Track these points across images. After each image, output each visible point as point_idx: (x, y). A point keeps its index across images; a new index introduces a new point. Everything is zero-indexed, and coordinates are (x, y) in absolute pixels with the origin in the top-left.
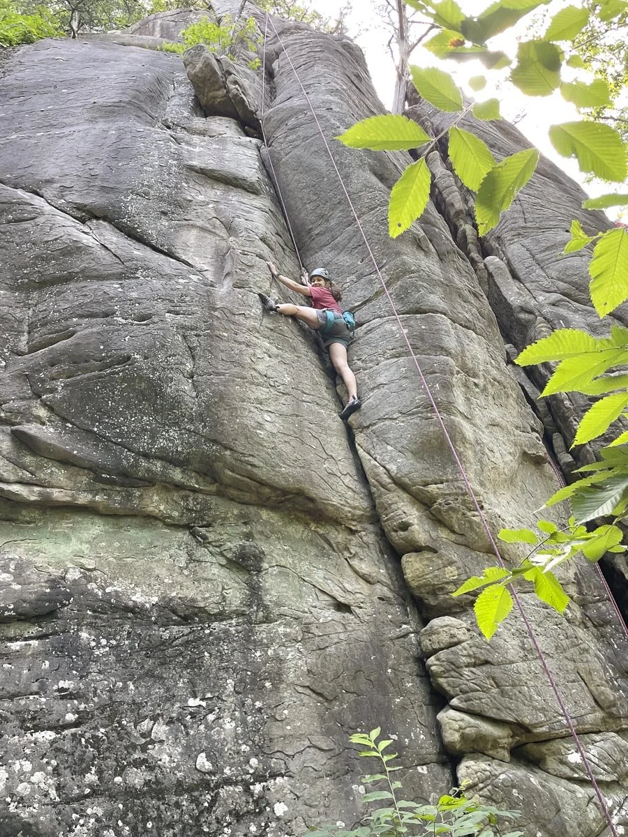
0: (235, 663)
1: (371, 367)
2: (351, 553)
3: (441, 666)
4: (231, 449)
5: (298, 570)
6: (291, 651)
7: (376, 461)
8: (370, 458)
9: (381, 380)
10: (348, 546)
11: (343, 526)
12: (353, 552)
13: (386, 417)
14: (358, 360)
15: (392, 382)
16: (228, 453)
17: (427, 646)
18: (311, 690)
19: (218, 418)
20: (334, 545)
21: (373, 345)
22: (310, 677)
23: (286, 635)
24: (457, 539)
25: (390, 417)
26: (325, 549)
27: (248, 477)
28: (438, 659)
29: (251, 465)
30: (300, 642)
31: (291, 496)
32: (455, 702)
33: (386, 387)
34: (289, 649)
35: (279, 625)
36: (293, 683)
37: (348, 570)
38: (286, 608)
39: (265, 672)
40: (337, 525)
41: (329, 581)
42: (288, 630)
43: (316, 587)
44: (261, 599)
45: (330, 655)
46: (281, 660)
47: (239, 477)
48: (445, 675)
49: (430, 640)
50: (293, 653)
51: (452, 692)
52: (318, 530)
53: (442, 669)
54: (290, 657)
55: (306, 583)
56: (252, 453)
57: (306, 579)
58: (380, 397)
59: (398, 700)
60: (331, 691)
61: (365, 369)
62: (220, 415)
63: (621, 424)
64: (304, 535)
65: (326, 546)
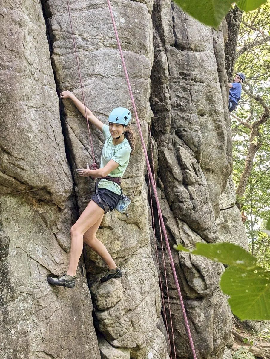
0: (3, 344)
1: (91, 50)
2: (58, 229)
3: (112, 319)
4: (8, 153)
5: (28, 249)
6: (30, 323)
7: (88, 151)
8: (82, 146)
9: (100, 69)
10: (57, 223)
11: (56, 206)
12: (59, 228)
13: (101, 112)
14: (79, 35)
15: (109, 76)
16: (6, 156)
17: (104, 305)
18: (46, 354)
19: (4, 121)
20: (48, 223)
21: (96, 26)
22: (44, 343)
23: (25, 310)
24: (123, 217)
25: (105, 113)
26: (41, 225)
27: (14, 178)
28: (110, 315)
29: (20, 168)
30: (33, 314)
31: (36, 189)
32: (115, 343)
33: (104, 79)
34: (28, 322)
35: (19, 301)
36: (36, 351)
37: (56, 243)
38: (24, 286)
39: (20, 347)
40: (52, 206)
41: (46, 256)
42: (26, 305)
43: (38, 263)
44: (9, 283)
45: (54, 323)
46: (26, 333)
47: (7, 177)
48: (113, 326)
49: (106, 301)
50: (31, 325)
51: (115, 337)
52: (39, 209)
53: (112, 322)
54: (30, 329)
55: (32, 260)
56: (23, 157)
57: (33, 257)
58: (98, 89)
59: (87, 347)
60: (56, 351)
61: (85, 50)
62: (6, 119)
63: (191, 98)
64: (29, 215)
65: (43, 223)
